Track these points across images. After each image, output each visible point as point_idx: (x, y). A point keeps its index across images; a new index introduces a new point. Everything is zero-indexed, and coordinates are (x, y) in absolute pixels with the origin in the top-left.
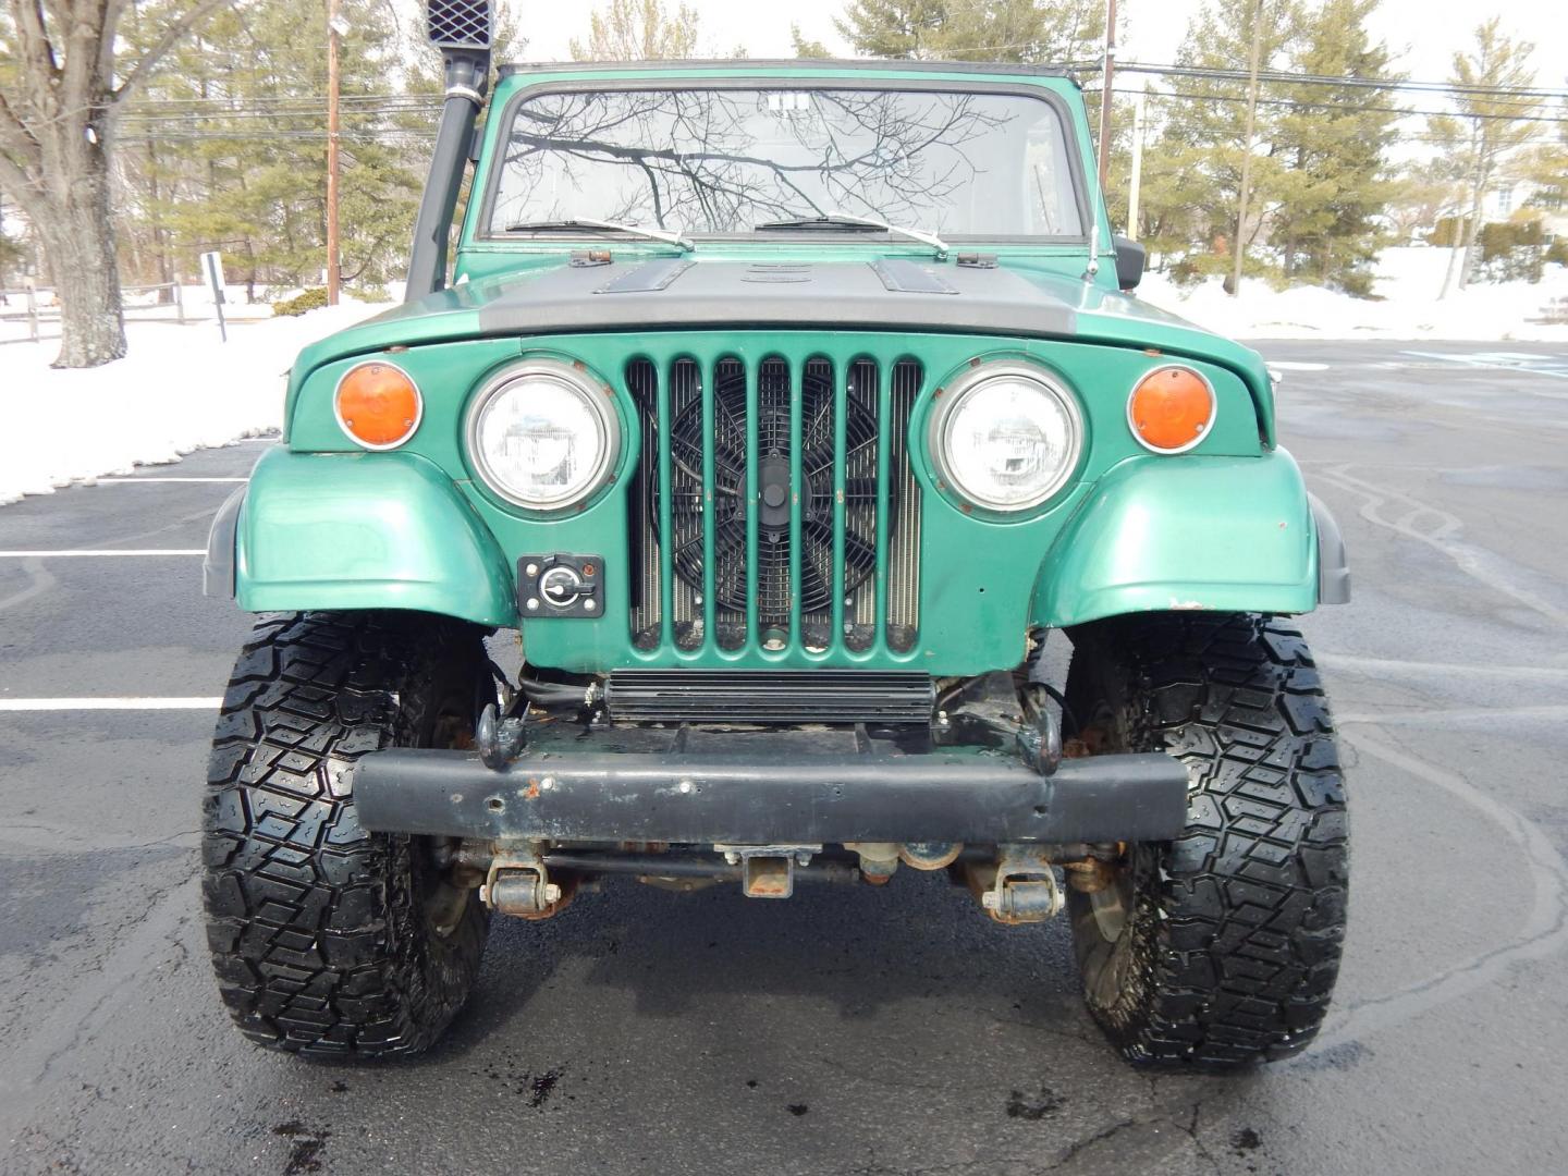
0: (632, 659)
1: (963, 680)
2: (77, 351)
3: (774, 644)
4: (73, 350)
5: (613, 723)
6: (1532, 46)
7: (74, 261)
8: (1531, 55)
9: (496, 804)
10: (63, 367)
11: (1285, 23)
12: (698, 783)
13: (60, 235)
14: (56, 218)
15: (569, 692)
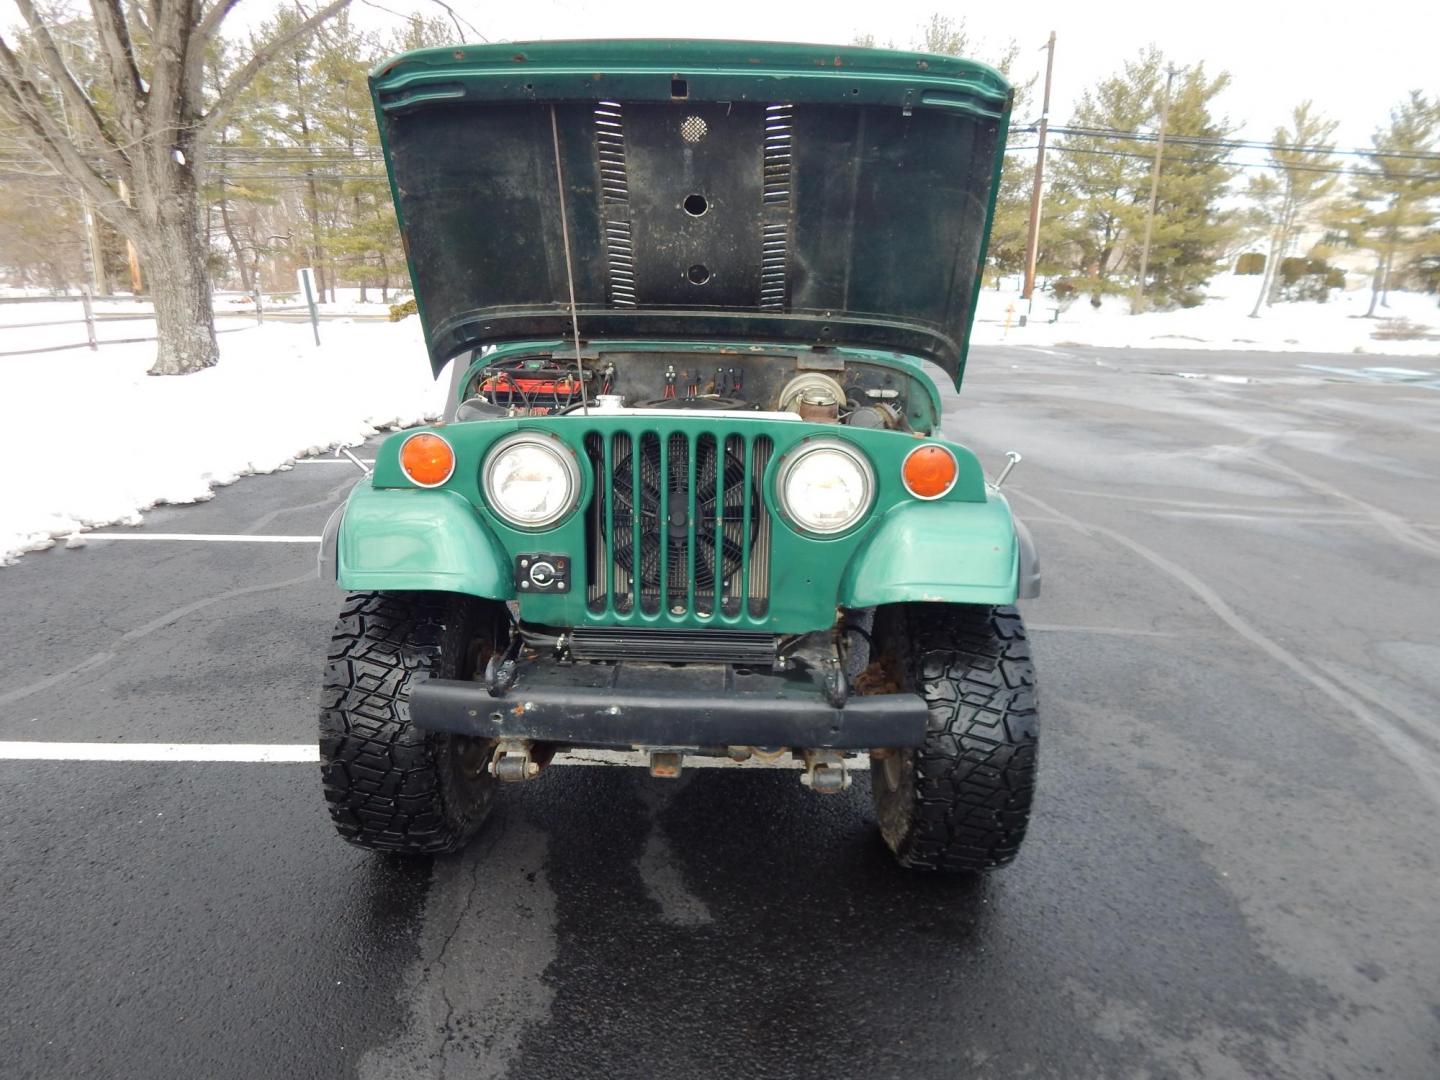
0: (588, 618)
1: (795, 637)
2: (170, 359)
3: (678, 609)
4: (166, 358)
5: (574, 661)
6: (1337, 123)
7: (165, 275)
8: (1335, 131)
9: (497, 717)
10: (158, 374)
11: (1148, 104)
12: (622, 708)
13: (151, 251)
14: (147, 235)
15: (547, 640)
